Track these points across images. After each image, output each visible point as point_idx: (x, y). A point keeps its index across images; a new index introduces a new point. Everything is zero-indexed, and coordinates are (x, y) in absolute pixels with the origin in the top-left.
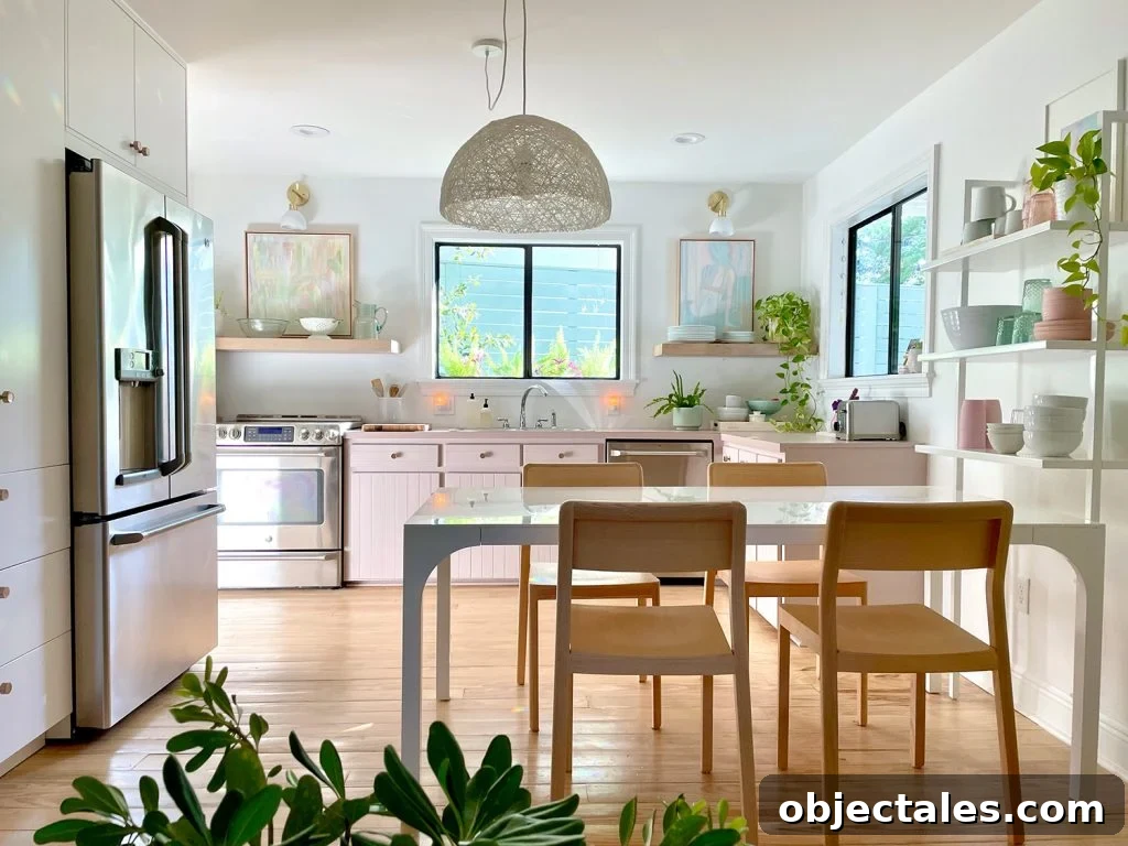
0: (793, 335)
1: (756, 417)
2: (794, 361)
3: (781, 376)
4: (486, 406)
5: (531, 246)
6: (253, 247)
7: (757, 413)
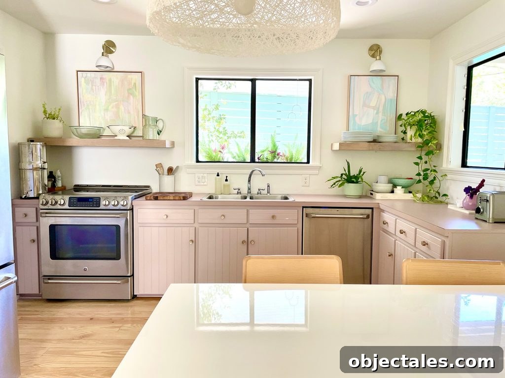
0: (426, 138)
1: (399, 190)
2: (426, 154)
3: (417, 164)
4: (226, 180)
5: (256, 80)
6: (82, 81)
7: (399, 188)
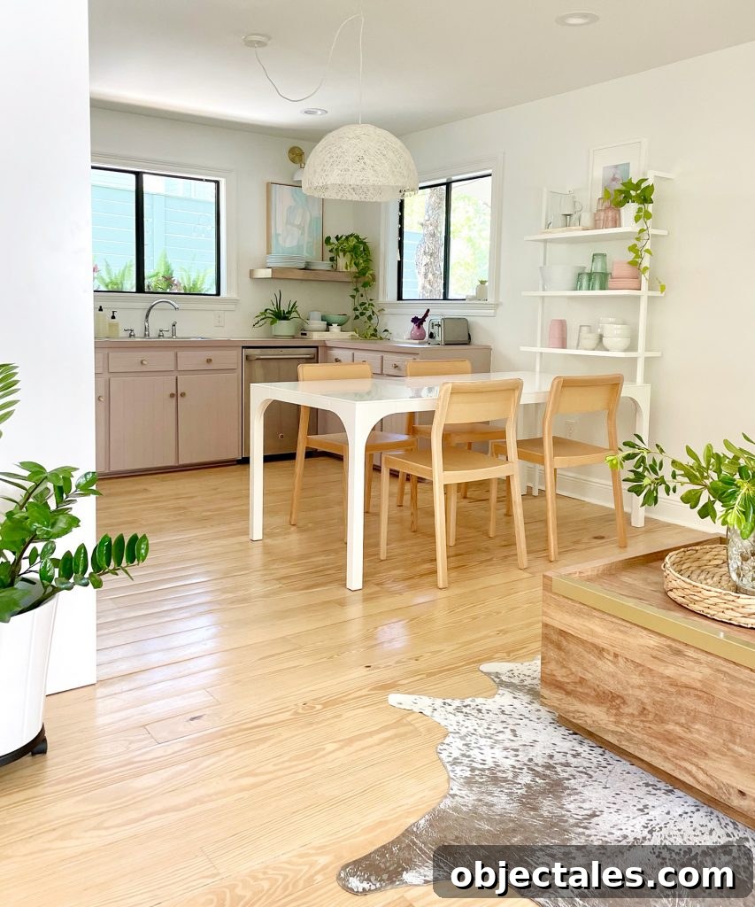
0: (362, 266)
1: (335, 328)
2: (362, 286)
3: (353, 297)
4: (113, 317)
5: (142, 173)
7: (335, 325)
